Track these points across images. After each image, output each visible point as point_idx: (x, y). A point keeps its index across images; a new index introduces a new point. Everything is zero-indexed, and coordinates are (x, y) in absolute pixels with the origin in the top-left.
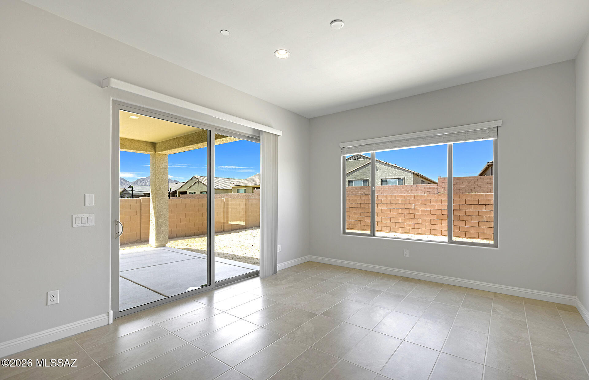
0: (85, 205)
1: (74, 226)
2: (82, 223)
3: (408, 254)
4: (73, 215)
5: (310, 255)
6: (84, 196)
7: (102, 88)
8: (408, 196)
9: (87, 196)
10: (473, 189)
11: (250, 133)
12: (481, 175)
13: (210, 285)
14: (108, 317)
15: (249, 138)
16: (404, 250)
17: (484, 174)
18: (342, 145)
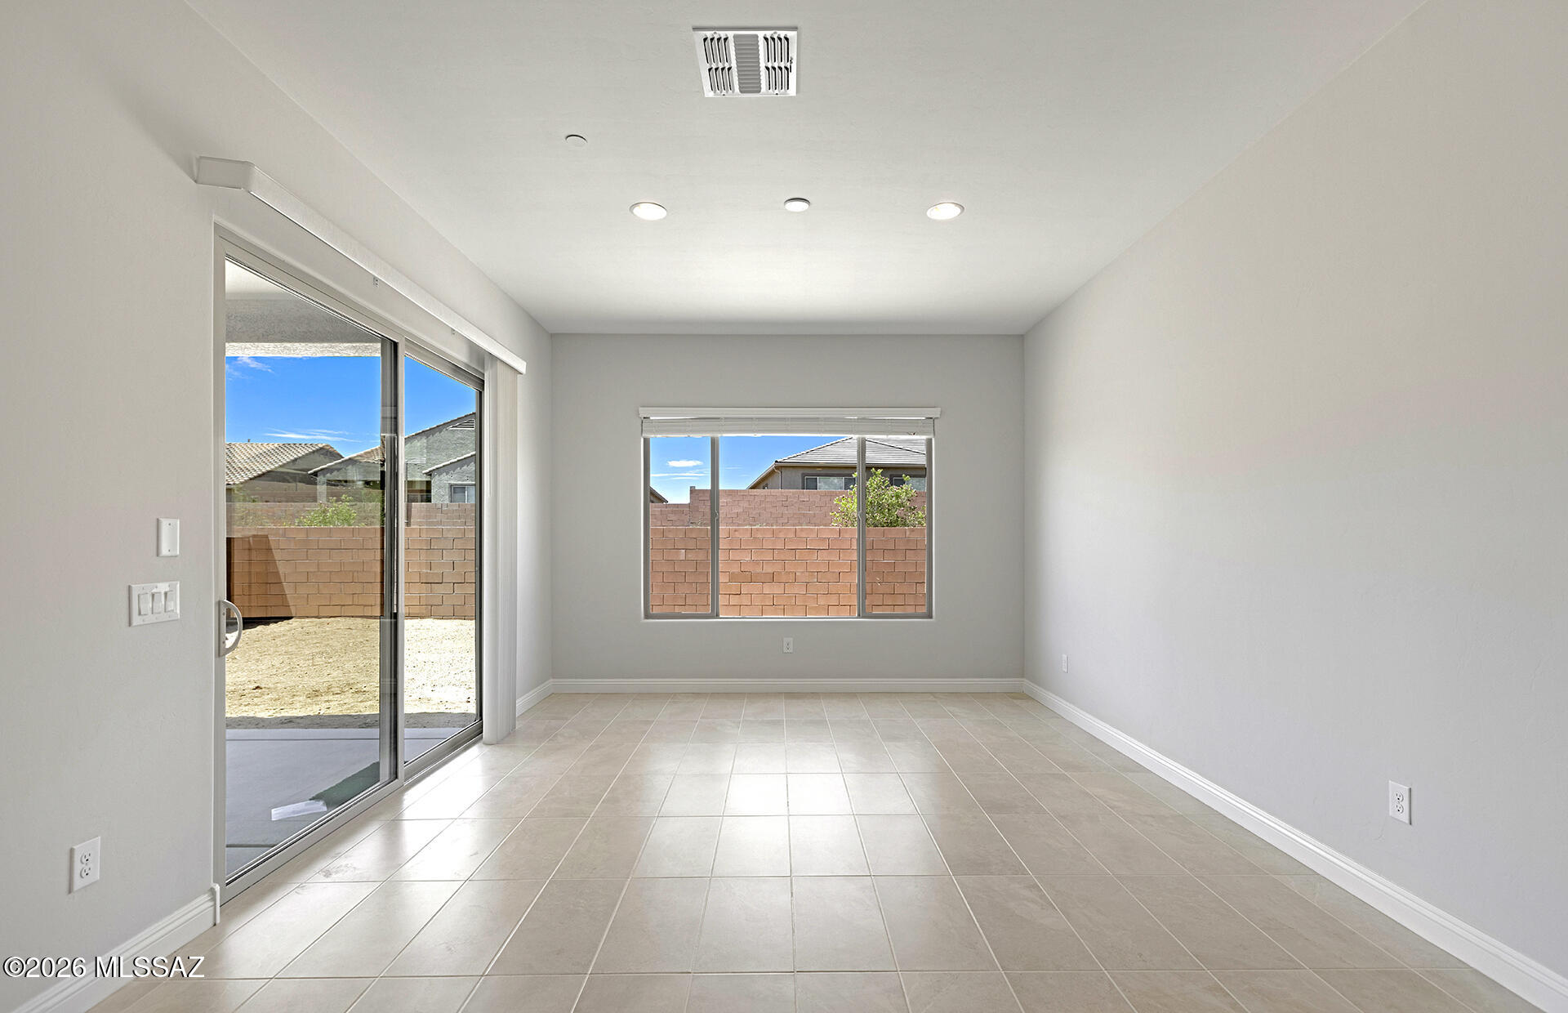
0: (158, 554)
1: (135, 623)
2: (154, 611)
3: (791, 646)
4: (133, 586)
5: (554, 678)
6: (155, 524)
7: (196, 181)
8: (670, 531)
9: (165, 523)
10: (757, 516)
11: (461, 357)
12: (754, 487)
13: (396, 778)
14: (212, 903)
15: (456, 369)
16: (785, 639)
17: (762, 486)
18: (643, 412)
